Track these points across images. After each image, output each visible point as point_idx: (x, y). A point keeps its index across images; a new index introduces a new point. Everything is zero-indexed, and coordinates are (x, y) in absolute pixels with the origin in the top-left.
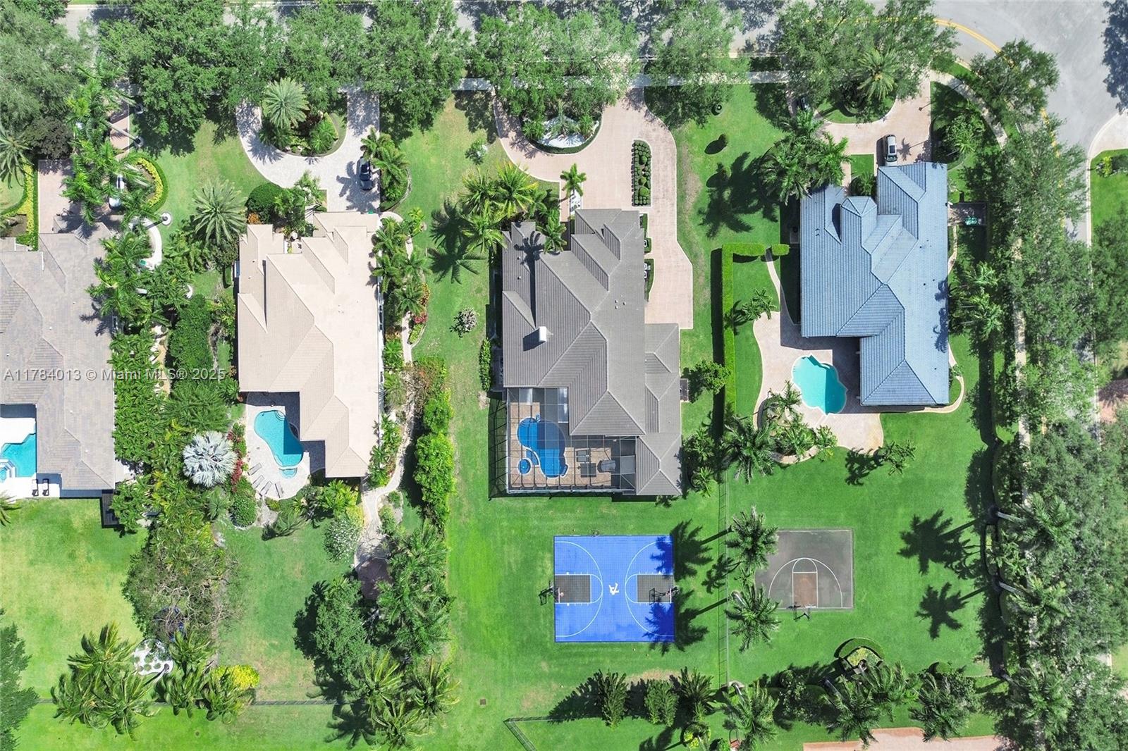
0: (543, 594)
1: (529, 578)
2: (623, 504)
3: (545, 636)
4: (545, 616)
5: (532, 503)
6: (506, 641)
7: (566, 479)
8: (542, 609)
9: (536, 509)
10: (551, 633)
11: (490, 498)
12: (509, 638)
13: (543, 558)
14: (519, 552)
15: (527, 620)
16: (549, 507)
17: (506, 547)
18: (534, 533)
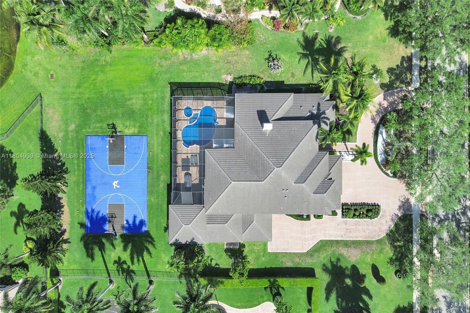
0: (114, 126)
1: (123, 115)
2: (165, 192)
3: (89, 128)
4: (101, 128)
5: (166, 117)
6: (87, 96)
7: (181, 147)
8: (105, 126)
9: (163, 121)
10: (91, 132)
11: (170, 83)
12: (89, 98)
13: (134, 126)
14: (138, 107)
15: (99, 113)
16: (164, 132)
17: (141, 96)
18: (150, 120)
